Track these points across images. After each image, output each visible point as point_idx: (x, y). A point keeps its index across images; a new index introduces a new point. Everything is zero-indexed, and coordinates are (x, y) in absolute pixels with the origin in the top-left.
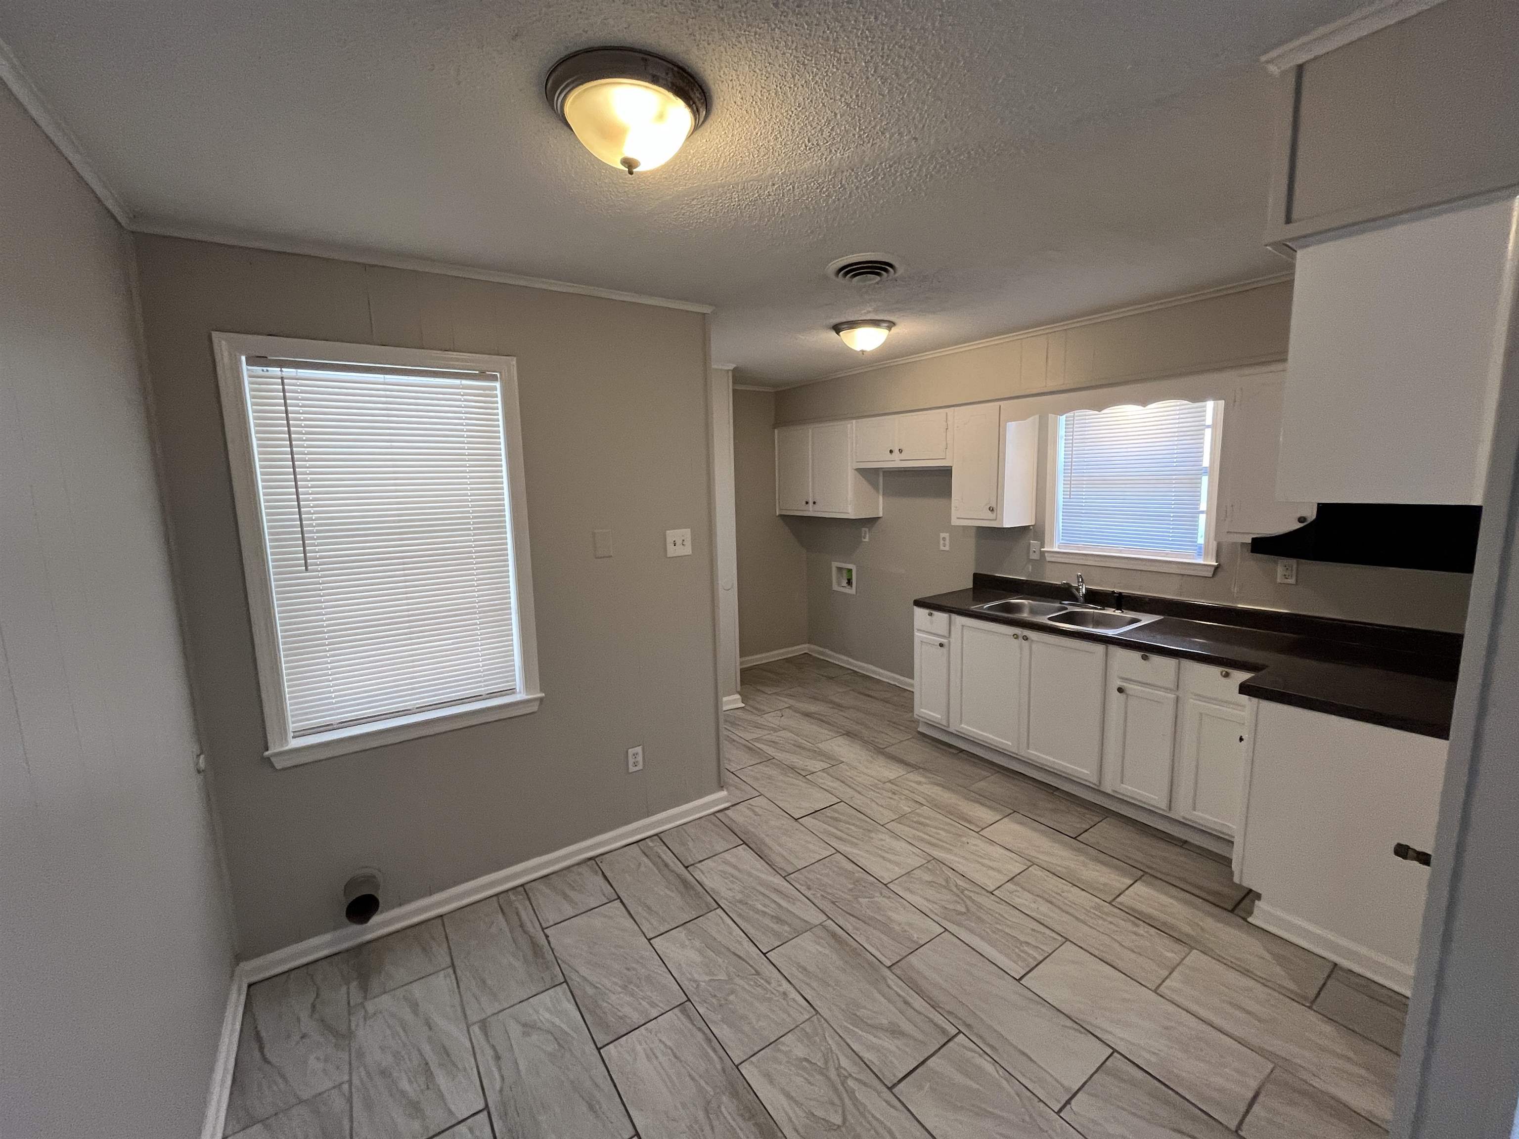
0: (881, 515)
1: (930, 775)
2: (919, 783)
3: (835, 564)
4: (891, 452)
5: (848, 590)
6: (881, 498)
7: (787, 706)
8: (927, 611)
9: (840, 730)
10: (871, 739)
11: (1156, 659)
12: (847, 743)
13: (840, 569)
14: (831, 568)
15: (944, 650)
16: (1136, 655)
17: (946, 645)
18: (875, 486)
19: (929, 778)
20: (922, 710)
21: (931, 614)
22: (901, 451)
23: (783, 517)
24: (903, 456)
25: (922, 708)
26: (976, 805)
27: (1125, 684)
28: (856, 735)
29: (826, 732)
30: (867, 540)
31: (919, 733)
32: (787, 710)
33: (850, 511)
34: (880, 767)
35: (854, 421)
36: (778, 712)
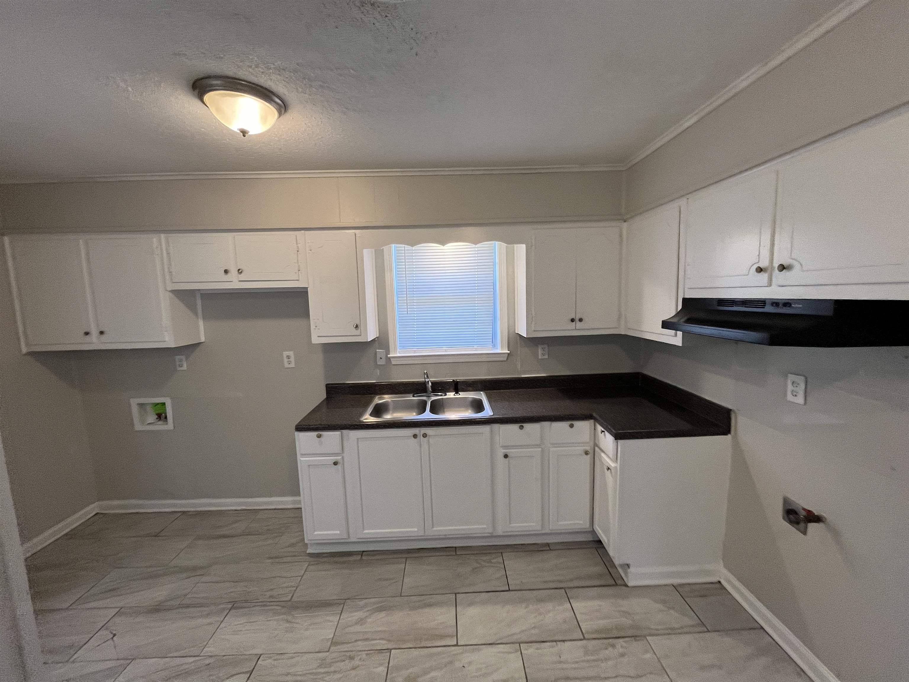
0: (203, 339)
1: (362, 603)
2: (361, 621)
3: (134, 402)
4: (226, 272)
5: (160, 427)
6: (201, 323)
7: (113, 612)
8: (314, 434)
9: (222, 606)
10: (268, 594)
11: (528, 427)
12: (243, 620)
13: (141, 405)
14: (130, 405)
15: (339, 467)
16: (514, 428)
17: (340, 461)
18: (192, 308)
19: (366, 605)
20: (316, 533)
21: (319, 436)
22: (240, 271)
23: (32, 354)
24: (242, 277)
25: (315, 531)
26: (427, 610)
27: (507, 450)
28: (246, 601)
29: (200, 621)
30: (185, 367)
31: (311, 555)
32: (117, 620)
33: (167, 339)
34: (307, 629)
35: (163, 236)
36: (103, 632)
